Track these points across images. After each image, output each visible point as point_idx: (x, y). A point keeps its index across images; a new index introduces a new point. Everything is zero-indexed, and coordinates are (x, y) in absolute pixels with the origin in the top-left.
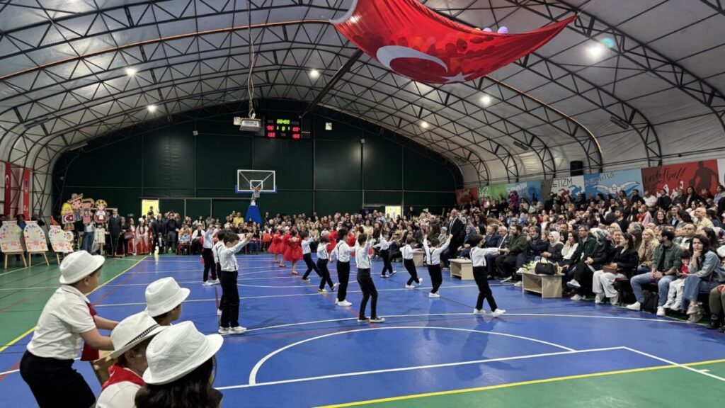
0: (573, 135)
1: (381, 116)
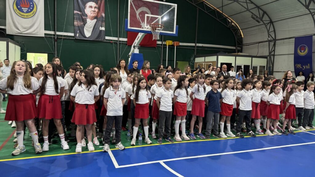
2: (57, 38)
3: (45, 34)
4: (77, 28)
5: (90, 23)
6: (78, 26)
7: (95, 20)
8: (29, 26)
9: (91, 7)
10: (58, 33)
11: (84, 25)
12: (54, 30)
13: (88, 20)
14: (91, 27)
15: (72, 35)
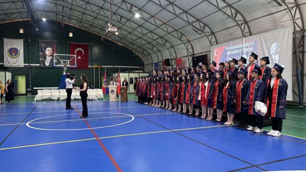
0: (180, 40)
1: (97, 29)
2: (31, 67)
3: (24, 66)
4: (41, 62)
5: (49, 59)
6: (42, 61)
7: (51, 57)
8: (15, 62)
9: (49, 50)
10: (31, 65)
11: (45, 59)
12: (29, 63)
13: (47, 57)
14: (49, 61)
15: (39, 65)
